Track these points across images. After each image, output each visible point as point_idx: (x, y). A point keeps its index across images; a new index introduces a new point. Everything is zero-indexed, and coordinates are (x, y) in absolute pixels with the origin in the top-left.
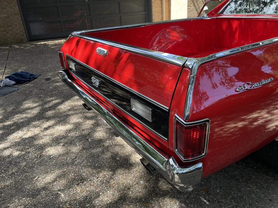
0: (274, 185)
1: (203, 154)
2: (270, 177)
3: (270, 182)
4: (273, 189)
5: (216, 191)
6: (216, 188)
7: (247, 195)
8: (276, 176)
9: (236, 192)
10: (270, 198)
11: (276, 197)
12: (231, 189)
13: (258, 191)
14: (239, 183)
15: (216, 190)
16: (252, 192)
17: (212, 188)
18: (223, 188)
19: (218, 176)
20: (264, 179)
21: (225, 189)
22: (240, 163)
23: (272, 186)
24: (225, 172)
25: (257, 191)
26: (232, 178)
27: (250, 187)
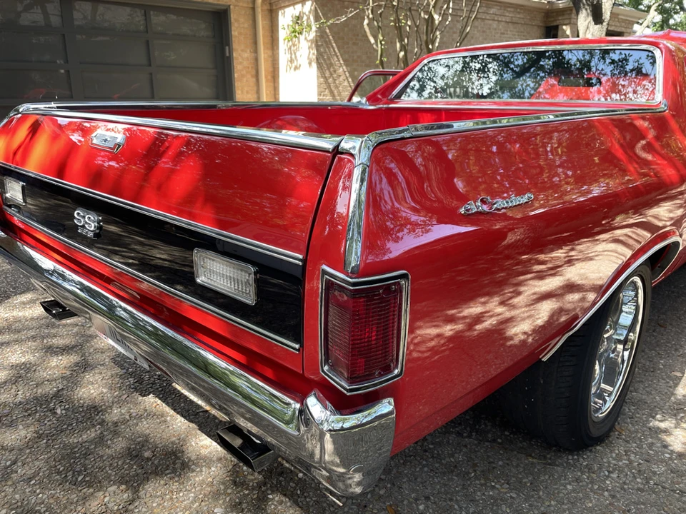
0: (547, 477)
1: (396, 372)
2: (534, 461)
3: (536, 470)
4: (546, 488)
5: (418, 509)
6: (416, 500)
7: (492, 509)
8: (548, 456)
9: (465, 506)
10: (542, 509)
11: (556, 506)
12: (451, 500)
13: (514, 495)
14: (469, 483)
15: (417, 505)
16: (501, 500)
17: (405, 503)
18: (432, 498)
19: (418, 470)
20: (522, 465)
21: (436, 499)
22: (465, 435)
23: (543, 481)
24: (433, 457)
25: (511, 497)
26: (452, 471)
27: (493, 487)
